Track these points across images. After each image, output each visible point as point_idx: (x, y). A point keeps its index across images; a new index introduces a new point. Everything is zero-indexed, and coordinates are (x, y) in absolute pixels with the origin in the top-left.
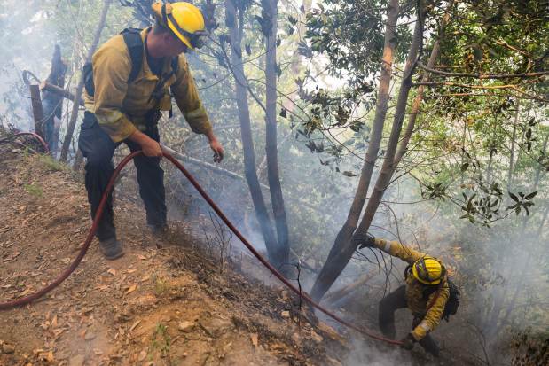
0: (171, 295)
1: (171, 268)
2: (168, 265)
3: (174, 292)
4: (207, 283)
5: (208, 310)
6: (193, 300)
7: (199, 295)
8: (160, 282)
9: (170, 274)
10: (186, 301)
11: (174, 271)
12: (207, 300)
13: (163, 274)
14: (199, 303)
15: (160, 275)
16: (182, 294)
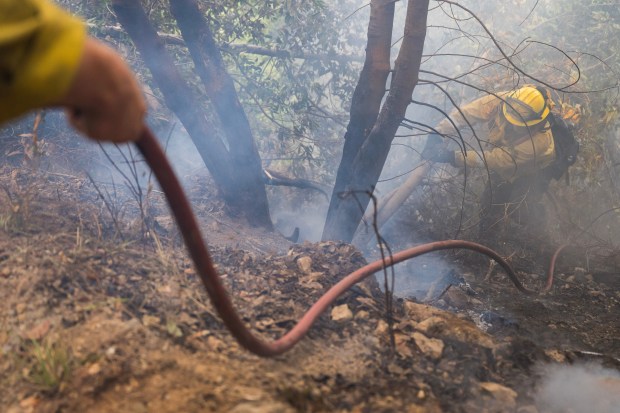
0: (87, 380)
1: (50, 306)
2: (41, 299)
3: (94, 369)
4: (152, 310)
5: (201, 387)
6: (150, 373)
7: (157, 356)
8: (39, 353)
9: (55, 320)
10: (134, 383)
11: (63, 312)
12: (184, 360)
13: (40, 327)
14: (171, 376)
15: (33, 335)
16: (115, 368)
